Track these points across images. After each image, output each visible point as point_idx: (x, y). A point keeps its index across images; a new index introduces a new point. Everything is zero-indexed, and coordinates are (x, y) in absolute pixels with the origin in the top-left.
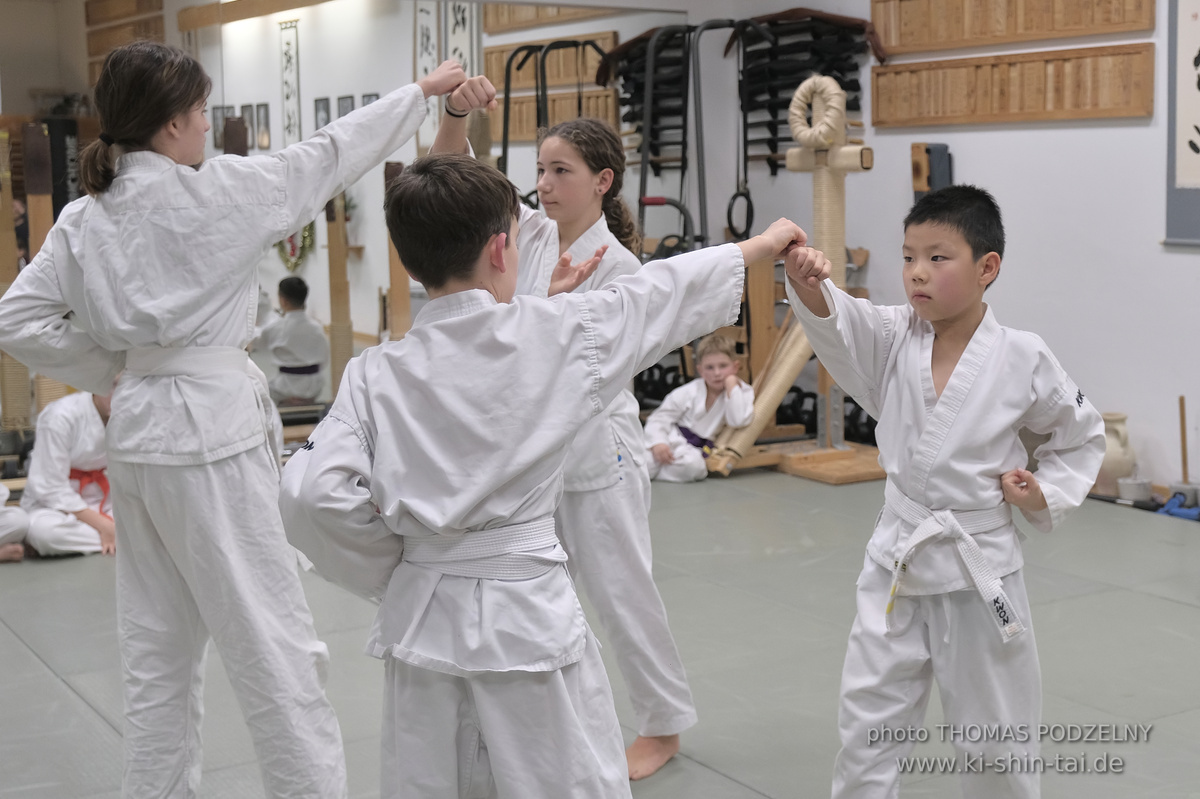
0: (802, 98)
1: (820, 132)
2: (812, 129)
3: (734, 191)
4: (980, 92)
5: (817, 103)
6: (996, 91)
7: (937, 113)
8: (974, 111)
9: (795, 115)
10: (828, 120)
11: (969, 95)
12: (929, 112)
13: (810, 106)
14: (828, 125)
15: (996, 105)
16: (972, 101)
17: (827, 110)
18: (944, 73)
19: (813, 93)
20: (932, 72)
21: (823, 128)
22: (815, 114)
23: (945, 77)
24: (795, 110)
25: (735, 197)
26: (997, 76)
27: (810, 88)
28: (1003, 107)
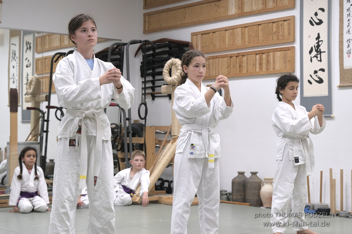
0: (168, 66)
1: (175, 78)
2: (172, 77)
3: (141, 102)
4: (232, 66)
5: (173, 69)
6: (238, 65)
7: (216, 74)
8: (229, 73)
9: (165, 72)
10: (178, 74)
11: (228, 67)
12: (213, 74)
13: (171, 69)
14: (177, 75)
15: (238, 70)
16: (229, 69)
17: (177, 70)
18: (218, 60)
19: (172, 64)
20: (214, 59)
21: (176, 77)
22: (172, 72)
23: (219, 61)
24: (165, 70)
25: (141, 105)
26: (238, 60)
27: (171, 63)
28: (240, 71)
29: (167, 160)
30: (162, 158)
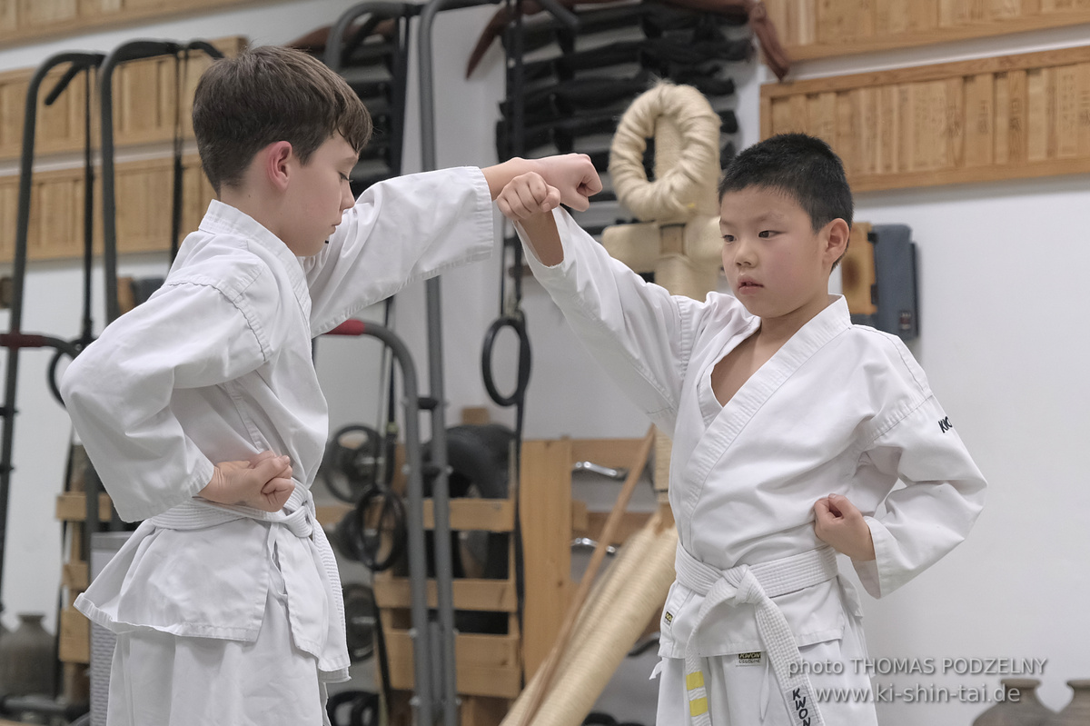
0: (636, 127)
1: (672, 188)
2: (655, 185)
3: (495, 315)
4: (971, 125)
5: (665, 139)
6: (1002, 122)
7: (888, 167)
8: (960, 161)
9: (623, 158)
10: (687, 165)
11: (950, 132)
12: (873, 168)
13: (650, 143)
14: (687, 174)
15: (1002, 148)
16: (957, 141)
17: (685, 147)
18: (902, 93)
19: (659, 115)
20: (879, 91)
21: (678, 182)
22: (660, 157)
23: (904, 100)
24: (623, 146)
25: (496, 327)
26: (1003, 95)
27: (652, 108)
28: (1016, 152)
29: (634, 619)
30: (607, 609)
